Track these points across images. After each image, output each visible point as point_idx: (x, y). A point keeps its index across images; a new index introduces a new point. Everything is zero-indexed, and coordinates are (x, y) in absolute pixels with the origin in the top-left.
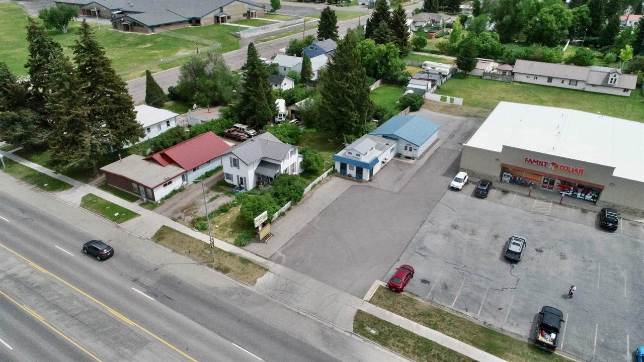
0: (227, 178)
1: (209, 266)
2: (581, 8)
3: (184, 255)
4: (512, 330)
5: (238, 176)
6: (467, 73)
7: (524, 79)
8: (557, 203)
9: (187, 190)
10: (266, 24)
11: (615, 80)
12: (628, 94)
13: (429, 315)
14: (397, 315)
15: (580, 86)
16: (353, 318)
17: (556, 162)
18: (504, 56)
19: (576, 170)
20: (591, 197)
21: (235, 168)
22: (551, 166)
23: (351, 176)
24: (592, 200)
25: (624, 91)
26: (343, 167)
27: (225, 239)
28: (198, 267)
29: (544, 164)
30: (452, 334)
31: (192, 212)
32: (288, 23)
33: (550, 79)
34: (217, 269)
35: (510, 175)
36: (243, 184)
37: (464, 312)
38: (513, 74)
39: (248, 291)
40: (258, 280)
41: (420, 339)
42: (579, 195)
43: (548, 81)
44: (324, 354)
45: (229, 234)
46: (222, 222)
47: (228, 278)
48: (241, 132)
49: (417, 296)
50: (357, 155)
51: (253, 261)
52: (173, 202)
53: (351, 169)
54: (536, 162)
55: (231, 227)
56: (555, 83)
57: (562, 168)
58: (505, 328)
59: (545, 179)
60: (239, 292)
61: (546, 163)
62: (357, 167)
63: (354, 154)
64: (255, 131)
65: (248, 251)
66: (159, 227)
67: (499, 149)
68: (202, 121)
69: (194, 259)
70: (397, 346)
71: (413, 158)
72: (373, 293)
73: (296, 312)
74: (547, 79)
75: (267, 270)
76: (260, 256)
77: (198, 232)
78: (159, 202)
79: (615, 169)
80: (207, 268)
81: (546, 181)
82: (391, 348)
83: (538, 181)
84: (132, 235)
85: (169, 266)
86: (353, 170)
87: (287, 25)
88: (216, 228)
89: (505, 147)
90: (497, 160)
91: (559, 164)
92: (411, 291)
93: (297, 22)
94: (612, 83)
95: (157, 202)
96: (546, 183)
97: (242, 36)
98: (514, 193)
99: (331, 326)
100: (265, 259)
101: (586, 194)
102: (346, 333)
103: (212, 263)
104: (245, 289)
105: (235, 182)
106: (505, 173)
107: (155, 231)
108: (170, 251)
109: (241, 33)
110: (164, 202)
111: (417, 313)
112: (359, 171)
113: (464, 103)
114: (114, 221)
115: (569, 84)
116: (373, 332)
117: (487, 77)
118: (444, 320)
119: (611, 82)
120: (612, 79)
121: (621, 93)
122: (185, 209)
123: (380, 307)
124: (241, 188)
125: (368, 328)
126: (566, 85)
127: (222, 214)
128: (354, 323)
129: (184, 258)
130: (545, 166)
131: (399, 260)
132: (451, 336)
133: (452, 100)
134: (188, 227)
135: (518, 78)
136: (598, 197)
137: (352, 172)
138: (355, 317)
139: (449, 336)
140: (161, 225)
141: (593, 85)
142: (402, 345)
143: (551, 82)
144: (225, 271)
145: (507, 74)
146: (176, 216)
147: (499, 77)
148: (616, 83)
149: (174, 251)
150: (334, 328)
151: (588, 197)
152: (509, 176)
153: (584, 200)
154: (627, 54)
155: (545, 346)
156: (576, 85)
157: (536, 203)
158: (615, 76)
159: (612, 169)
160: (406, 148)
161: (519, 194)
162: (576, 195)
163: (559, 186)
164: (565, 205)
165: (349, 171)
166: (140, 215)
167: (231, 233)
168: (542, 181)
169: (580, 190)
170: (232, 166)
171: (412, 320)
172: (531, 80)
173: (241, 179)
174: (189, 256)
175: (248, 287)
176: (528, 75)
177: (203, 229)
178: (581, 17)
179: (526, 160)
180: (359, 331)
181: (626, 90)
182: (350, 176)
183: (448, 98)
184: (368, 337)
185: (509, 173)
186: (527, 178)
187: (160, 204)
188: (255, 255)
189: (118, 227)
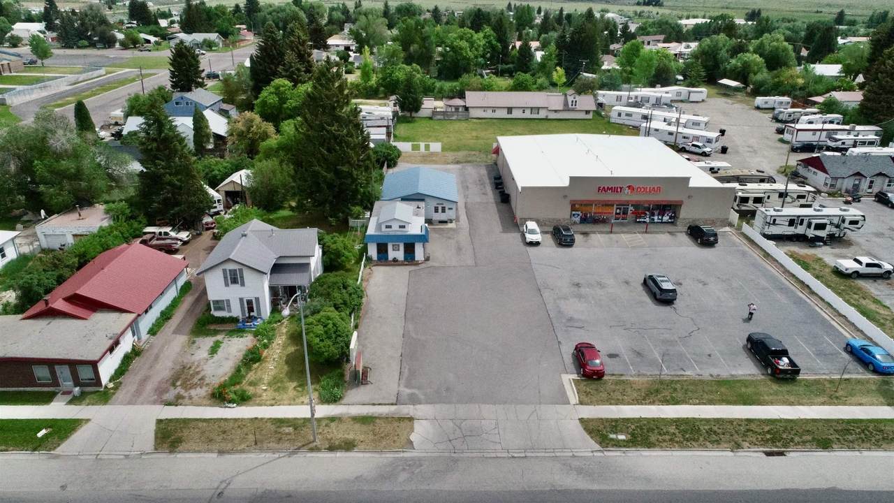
0: (216, 309)
1: (312, 450)
2: (486, 33)
3: (249, 452)
4: (740, 372)
5: (241, 300)
6: (414, 114)
7: (480, 114)
8: (643, 233)
9: (147, 350)
10: (44, 81)
11: (576, 101)
12: (590, 116)
13: (657, 391)
14: (626, 406)
15: (542, 114)
16: (584, 431)
17: (632, 184)
18: (436, 91)
19: (654, 188)
20: (668, 218)
21: (236, 287)
22: (627, 191)
23: (397, 261)
24: (670, 221)
25: (586, 114)
26: (382, 249)
27: (297, 401)
28: (291, 459)
29: (619, 190)
30: (698, 401)
31: (195, 380)
32: (82, 77)
33: (510, 110)
34: (332, 449)
35: (579, 213)
36: (253, 311)
37: (683, 373)
38: (466, 109)
39: (412, 459)
40: (413, 437)
41: (678, 422)
42: (656, 218)
43: (508, 113)
44: (600, 492)
45: (298, 391)
46: (266, 378)
47: (361, 455)
48: (165, 239)
49: (622, 375)
50: (401, 227)
51: (376, 415)
52: (139, 377)
53: (396, 248)
54: (610, 189)
55: (291, 380)
56: (517, 114)
57: (639, 190)
58: (733, 373)
59: (617, 208)
60: (401, 467)
61: (621, 188)
62: (405, 244)
63: (395, 227)
64: (188, 233)
65: (353, 404)
66: (153, 427)
67: (566, 183)
68: (75, 236)
69: (274, 451)
70: (664, 441)
71: (451, 221)
72: (576, 393)
73: (509, 458)
74: (506, 110)
75: (411, 419)
76: (379, 404)
77: (239, 408)
78: (111, 385)
79: (691, 179)
80: (309, 455)
81: (618, 211)
82: (662, 447)
83: (610, 213)
84: (101, 459)
85: (241, 478)
86: (399, 250)
87: (81, 79)
88: (265, 390)
89: (572, 179)
90: (565, 197)
91: (636, 185)
92: (611, 373)
93: (95, 75)
94: (574, 106)
95: (106, 387)
96: (619, 214)
97: (9, 102)
98: (594, 233)
99: (571, 454)
100: (392, 404)
101: (663, 215)
102: (595, 454)
103: (315, 444)
104: (406, 459)
105: (236, 311)
106: (574, 213)
107: (152, 436)
108: (215, 455)
109: (6, 96)
110: (121, 383)
111: (643, 394)
112: (409, 249)
113: (443, 149)
114: (35, 449)
115: (531, 113)
116: (621, 437)
117: (439, 117)
118: (675, 390)
119: (572, 105)
120: (572, 101)
121: (583, 116)
122: (177, 379)
123: (598, 405)
124: (251, 318)
125: (613, 436)
126: (528, 115)
127: (256, 366)
128: (592, 438)
129: (252, 455)
130: (621, 191)
131: (559, 342)
132: (699, 404)
133: (427, 147)
134: (211, 406)
135: (473, 113)
136: (675, 216)
137: (397, 253)
138: (585, 429)
139: (697, 404)
140: (155, 422)
141: (556, 111)
142: (667, 437)
143: (511, 113)
144: (348, 446)
145: (460, 110)
146: (170, 395)
147: (453, 116)
148: (577, 106)
149: (221, 452)
150: (576, 454)
151: (666, 218)
152: (579, 215)
153: (662, 222)
154: (560, 77)
155: (789, 374)
156: (538, 113)
157: (625, 237)
158: (575, 98)
159: (687, 180)
160: (436, 210)
161: (601, 232)
162: (653, 219)
163: (633, 213)
164: (651, 233)
165: (392, 254)
166: (88, 420)
167: (300, 389)
168: (614, 213)
169: (656, 213)
170: (227, 285)
171: (646, 404)
172: (489, 114)
173: (249, 302)
174: (262, 450)
175: (406, 455)
176: (485, 108)
177: (243, 399)
178: (490, 42)
179: (599, 189)
180: (608, 444)
181: (587, 112)
182: (395, 260)
183: (422, 145)
184: (625, 446)
185: (577, 211)
186: (599, 213)
187: (116, 388)
188: (371, 407)
189: (57, 457)
